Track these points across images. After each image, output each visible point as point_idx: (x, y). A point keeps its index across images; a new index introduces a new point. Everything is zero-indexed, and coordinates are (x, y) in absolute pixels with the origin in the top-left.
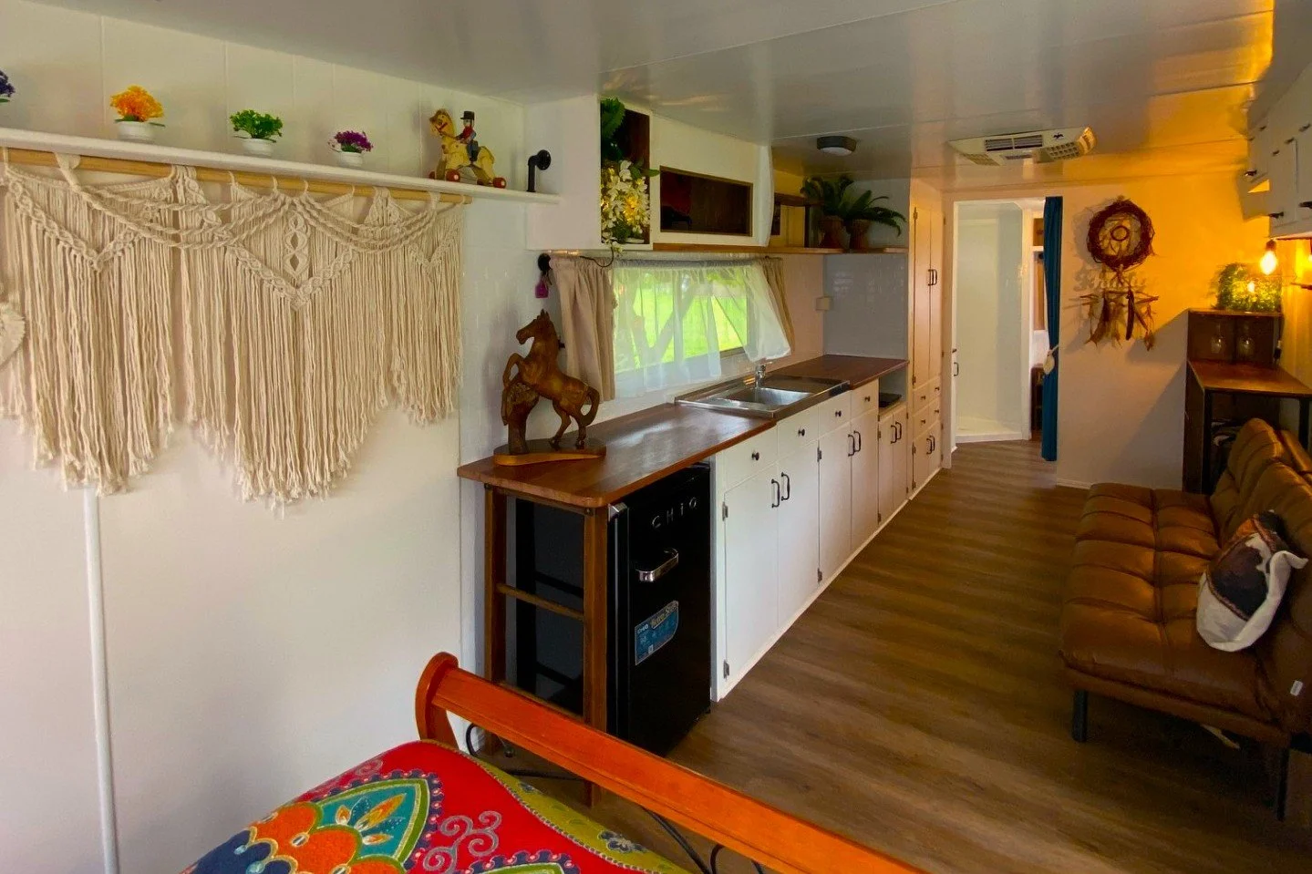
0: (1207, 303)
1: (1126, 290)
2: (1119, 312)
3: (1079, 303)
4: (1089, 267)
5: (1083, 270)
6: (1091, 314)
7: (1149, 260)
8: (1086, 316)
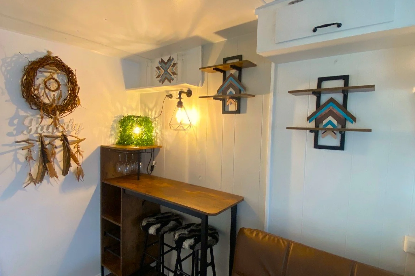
0: (111, 141)
1: (60, 134)
2: (54, 154)
3: (13, 148)
4: (22, 113)
5: (16, 116)
6: (29, 158)
7: (77, 111)
8: (22, 159)
